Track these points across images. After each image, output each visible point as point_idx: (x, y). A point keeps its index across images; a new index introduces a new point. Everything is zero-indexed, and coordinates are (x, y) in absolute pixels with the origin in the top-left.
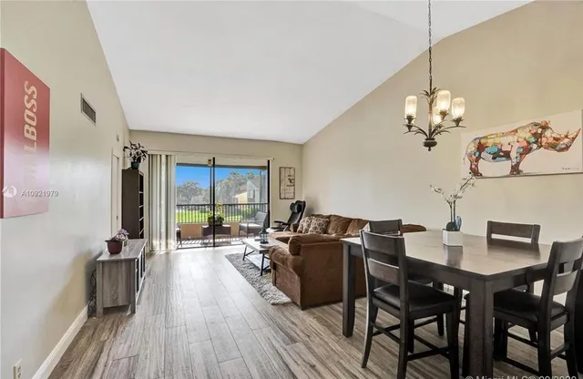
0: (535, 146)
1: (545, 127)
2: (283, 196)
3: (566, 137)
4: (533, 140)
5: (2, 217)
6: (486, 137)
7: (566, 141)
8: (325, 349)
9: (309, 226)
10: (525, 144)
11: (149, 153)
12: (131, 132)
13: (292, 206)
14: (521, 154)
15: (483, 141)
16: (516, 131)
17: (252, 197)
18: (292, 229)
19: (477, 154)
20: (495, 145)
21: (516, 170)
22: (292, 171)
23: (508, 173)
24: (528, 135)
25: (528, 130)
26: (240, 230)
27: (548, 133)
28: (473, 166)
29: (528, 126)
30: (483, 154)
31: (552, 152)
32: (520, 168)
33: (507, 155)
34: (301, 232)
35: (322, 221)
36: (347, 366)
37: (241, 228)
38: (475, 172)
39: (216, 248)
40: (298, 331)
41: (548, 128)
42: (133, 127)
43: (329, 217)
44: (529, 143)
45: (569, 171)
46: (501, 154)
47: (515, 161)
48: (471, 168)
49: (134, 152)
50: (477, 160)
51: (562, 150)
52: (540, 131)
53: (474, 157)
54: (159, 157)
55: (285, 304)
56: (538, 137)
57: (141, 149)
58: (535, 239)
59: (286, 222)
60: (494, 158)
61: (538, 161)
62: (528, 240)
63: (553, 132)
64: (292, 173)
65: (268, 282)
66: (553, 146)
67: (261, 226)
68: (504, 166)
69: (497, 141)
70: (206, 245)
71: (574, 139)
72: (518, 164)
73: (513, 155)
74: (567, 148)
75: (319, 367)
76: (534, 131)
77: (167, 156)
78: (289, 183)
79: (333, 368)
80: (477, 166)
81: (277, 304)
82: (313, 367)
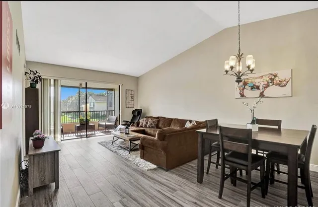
0: (271, 84)
1: (275, 76)
2: (127, 106)
3: (285, 81)
4: (270, 81)
5: (1, 129)
6: (248, 79)
7: (285, 82)
8: (194, 192)
9: (147, 123)
10: (266, 83)
11: (43, 77)
12: (27, 62)
13: (133, 112)
14: (265, 88)
15: (246, 81)
16: (262, 77)
17: (92, 106)
18: (135, 124)
19: (243, 86)
20: (252, 82)
21: (262, 95)
22: (133, 92)
23: (258, 96)
24: (268, 79)
25: (268, 76)
26: (99, 126)
27: (277, 79)
28: (241, 92)
29: (268, 75)
30: (246, 87)
31: (278, 87)
32: (264, 94)
33: (258, 88)
34: (142, 127)
35: (155, 120)
36: (211, 199)
37: (100, 125)
38: (242, 96)
39: (89, 138)
40: (173, 184)
41: (277, 76)
42: (28, 59)
43: (158, 118)
44: (268, 82)
45: (285, 96)
46: (255, 87)
47: (262, 91)
48: (240, 93)
49: (32, 76)
50: (243, 89)
51: (282, 86)
52: (273, 77)
53: (242, 88)
54: (49, 80)
55: (155, 169)
56: (273, 80)
57: (38, 74)
58: (280, 126)
59: (130, 121)
60: (252, 89)
61: (272, 91)
62: (277, 127)
63: (279, 78)
64: (133, 93)
65: (137, 157)
66: (279, 85)
67: (113, 124)
68: (257, 93)
69: (253, 81)
70: (81, 137)
71: (288, 82)
72: (263, 92)
73: (261, 88)
74: (285, 85)
75: (198, 202)
76: (270, 77)
77: (55, 80)
78: (131, 99)
79: (206, 202)
80: (243, 92)
81: (150, 170)
82: (196, 203)
